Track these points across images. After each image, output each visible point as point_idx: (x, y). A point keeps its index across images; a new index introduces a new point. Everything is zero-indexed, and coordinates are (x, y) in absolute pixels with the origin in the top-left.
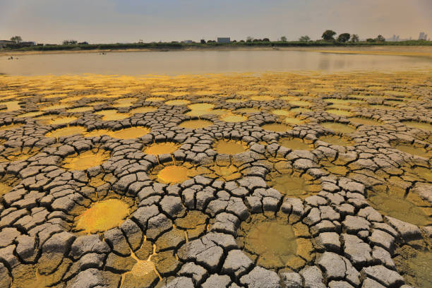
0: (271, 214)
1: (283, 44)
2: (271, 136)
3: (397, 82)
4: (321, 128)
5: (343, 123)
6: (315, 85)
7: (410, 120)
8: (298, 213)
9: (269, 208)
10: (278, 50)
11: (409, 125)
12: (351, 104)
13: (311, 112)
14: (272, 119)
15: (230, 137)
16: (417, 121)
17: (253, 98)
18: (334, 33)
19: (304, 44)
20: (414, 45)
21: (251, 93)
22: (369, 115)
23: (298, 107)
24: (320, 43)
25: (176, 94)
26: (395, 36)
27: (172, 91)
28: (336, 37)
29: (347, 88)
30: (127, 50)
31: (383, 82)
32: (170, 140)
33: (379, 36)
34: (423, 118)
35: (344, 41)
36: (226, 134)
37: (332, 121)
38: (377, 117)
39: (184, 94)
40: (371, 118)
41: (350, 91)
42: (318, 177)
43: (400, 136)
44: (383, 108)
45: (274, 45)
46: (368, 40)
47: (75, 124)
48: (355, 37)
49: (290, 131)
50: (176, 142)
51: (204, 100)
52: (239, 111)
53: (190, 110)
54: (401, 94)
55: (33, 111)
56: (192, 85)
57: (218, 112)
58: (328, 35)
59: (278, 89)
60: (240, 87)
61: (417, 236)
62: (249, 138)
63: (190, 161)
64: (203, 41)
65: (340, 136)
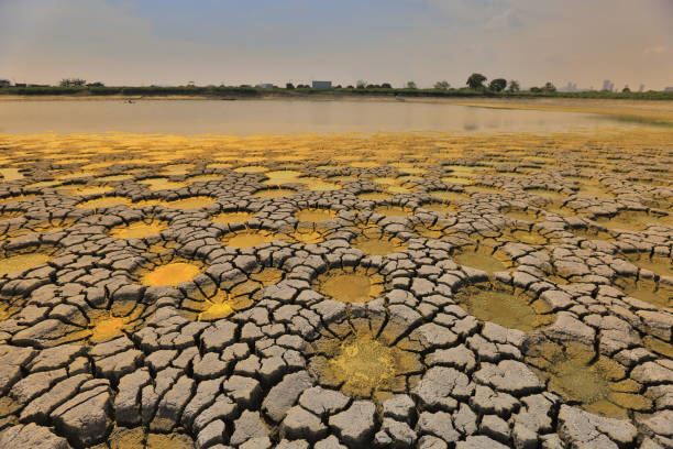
0: (350, 269)
1: (411, 93)
2: (364, 204)
3: (545, 147)
4: (425, 196)
5: (457, 191)
6: (439, 150)
7: (537, 188)
8: (376, 266)
9: (348, 263)
10: (404, 101)
11: (530, 193)
12: (475, 172)
13: (421, 180)
14: (372, 187)
15: (317, 206)
16: (545, 188)
17: (353, 165)
18: (484, 79)
19: (441, 93)
20: (593, 97)
21: (351, 158)
22: (491, 183)
23: (408, 175)
24: (465, 92)
25: (248, 160)
26: (570, 84)
27: (244, 156)
28: (486, 84)
29: (477, 153)
30: (170, 97)
31: (529, 146)
32: (243, 210)
33: (548, 84)
34: (551, 186)
35: (499, 90)
36: (311, 202)
37: (444, 190)
38: (499, 185)
39: (260, 159)
40: (492, 186)
41: (481, 156)
42: (407, 239)
43: (513, 203)
44: (513, 175)
45: (397, 93)
46: (533, 89)
47: (114, 195)
48: (514, 85)
49: (389, 199)
50: (250, 211)
51: (288, 166)
52: (331, 179)
53: (268, 179)
54: (542, 160)
55: (45, 180)
56: (272, 148)
57: (303, 181)
58: (476, 81)
59: (384, 155)
60: (338, 152)
61: (484, 278)
62: (339, 206)
63: (267, 228)
64: (290, 86)
65: (448, 203)
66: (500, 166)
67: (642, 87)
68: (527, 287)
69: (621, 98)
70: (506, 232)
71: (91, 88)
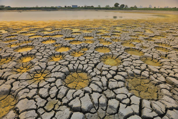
0: (101, 48)
1: (99, 9)
2: (99, 35)
3: (136, 22)
4: (112, 33)
5: (118, 32)
6: (111, 23)
7: (136, 31)
8: (107, 47)
9: (101, 46)
10: (97, 11)
11: (135, 32)
12: (121, 28)
13: (110, 30)
14: (99, 32)
15: (88, 36)
16: (138, 31)
17: (92, 27)
18: (119, 4)
19: (107, 9)
20: (147, 10)
21: (91, 26)
22: (126, 30)
23: (106, 29)
24: (114, 8)
25: (65, 26)
26: (141, 6)
27: (63, 25)
28: (119, 6)
31: (132, 22)
32: (71, 37)
33: (135, 6)
34: (139, 31)
35: (122, 7)
36: (86, 35)
37: (115, 32)
38: (128, 31)
39: (67, 26)
40: (126, 31)
41: (122, 25)
42: (111, 42)
43: (132, 34)
44: (130, 29)
45: (95, 9)
46: (131, 7)
48: (126, 6)
49: (104, 34)
50: (73, 38)
51: (76, 28)
52: (88, 30)
53: (72, 31)
54: (137, 25)
56: (69, 23)
57: (82, 31)
58: (116, 5)
59: (99, 24)
60: (87, 24)
61: (130, 48)
62: (93, 36)
63: (79, 41)
65: (117, 35)
66: (127, 27)
67: (159, 7)
68: (138, 49)
69: (154, 10)
70: (132, 40)
71: (7, 8)
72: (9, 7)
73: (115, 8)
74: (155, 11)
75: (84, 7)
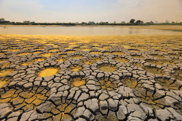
19: (123, 24)
28: (135, 22)
33: (151, 21)
35: (138, 23)
46: (147, 23)
48: (142, 22)
58: (132, 21)
71: (32, 23)
72: (34, 22)
73: (131, 24)
74: (176, 25)
75: (99, 23)
